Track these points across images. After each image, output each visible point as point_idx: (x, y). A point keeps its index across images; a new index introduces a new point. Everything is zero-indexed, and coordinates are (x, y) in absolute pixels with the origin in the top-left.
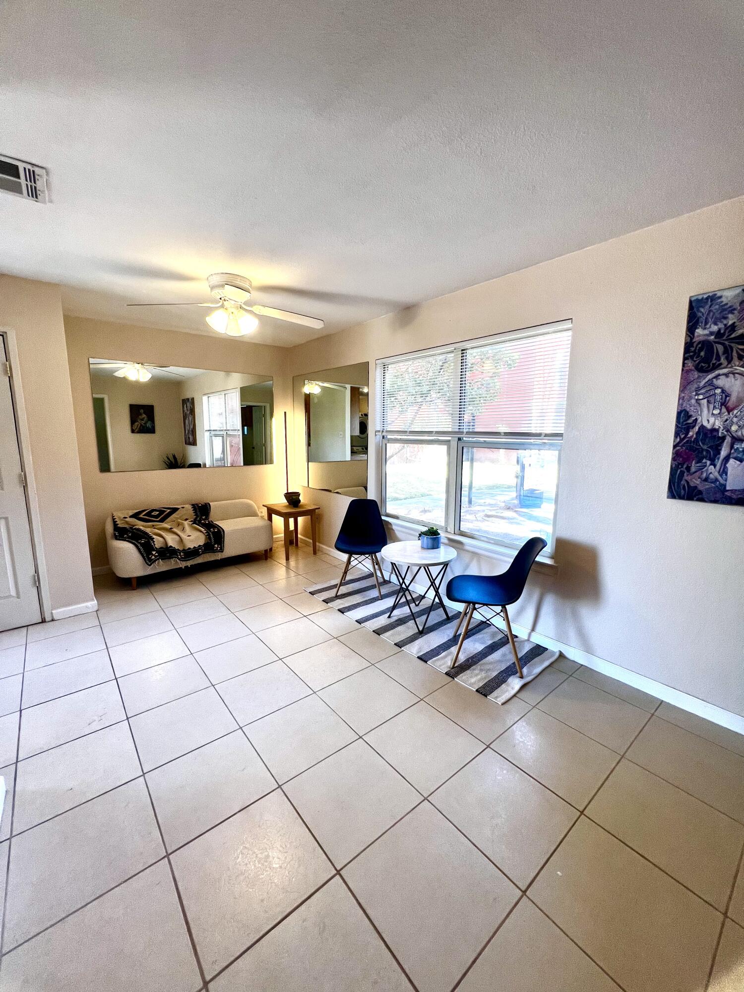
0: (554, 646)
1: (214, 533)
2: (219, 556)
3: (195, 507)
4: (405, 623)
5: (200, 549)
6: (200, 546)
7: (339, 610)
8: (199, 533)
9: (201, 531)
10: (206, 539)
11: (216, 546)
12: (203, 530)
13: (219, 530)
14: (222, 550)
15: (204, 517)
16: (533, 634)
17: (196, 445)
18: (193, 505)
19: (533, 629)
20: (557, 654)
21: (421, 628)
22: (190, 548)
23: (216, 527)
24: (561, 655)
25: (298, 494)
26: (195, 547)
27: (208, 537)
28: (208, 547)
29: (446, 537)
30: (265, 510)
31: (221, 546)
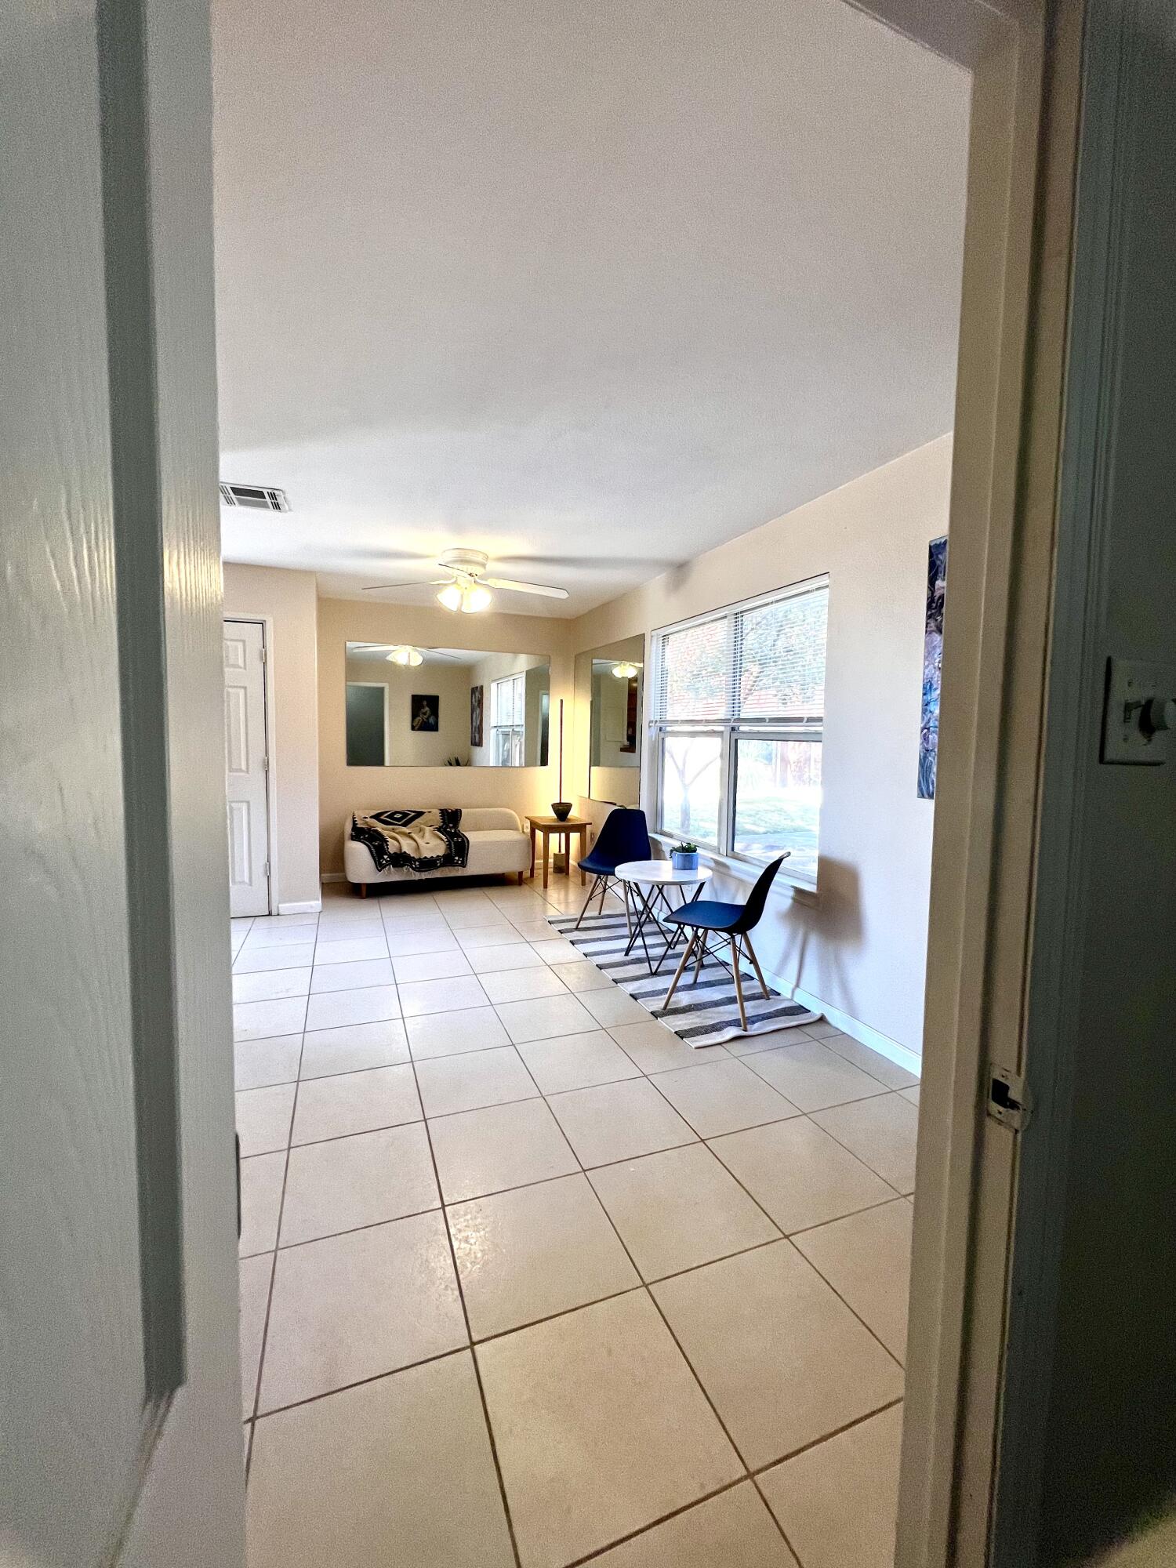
0: (816, 1009)
1: (456, 843)
2: (459, 872)
3: (444, 812)
4: (641, 963)
5: (438, 860)
6: (438, 856)
7: (571, 942)
8: (439, 841)
9: (443, 840)
10: (446, 850)
11: (457, 858)
12: (444, 837)
13: (463, 841)
14: (463, 865)
15: (451, 825)
16: (798, 991)
18: (440, 810)
19: (797, 985)
20: (818, 1017)
22: (425, 857)
23: (461, 837)
24: (822, 1019)
25: (568, 806)
26: (432, 857)
27: (449, 846)
28: (447, 860)
29: (712, 859)
30: (528, 824)
31: (463, 859)
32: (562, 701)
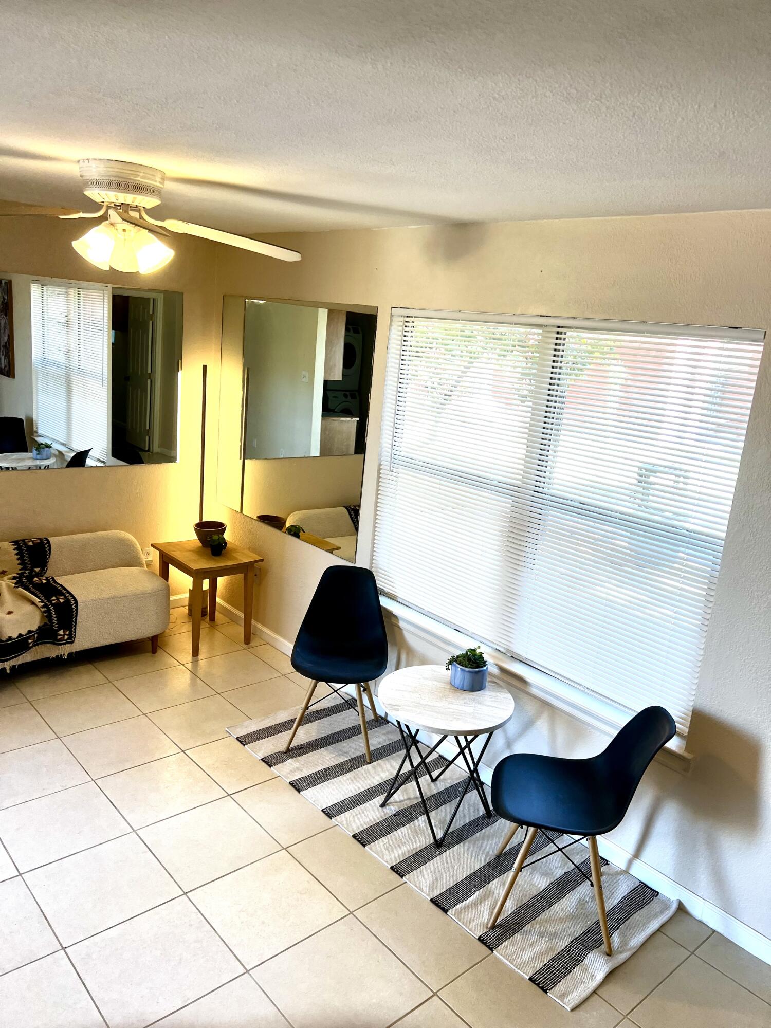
0: (669, 891)
1: (57, 606)
2: (65, 650)
3: (19, 545)
4: (411, 820)
5: (29, 638)
6: (30, 632)
8: (29, 608)
9: (33, 603)
10: (42, 617)
11: (61, 632)
12: (37, 600)
13: (67, 601)
14: (71, 640)
15: (37, 570)
16: (637, 863)
17: (14, 377)
18: (16, 543)
19: (637, 854)
20: (674, 906)
21: (439, 835)
22: (10, 638)
23: (62, 594)
24: (681, 908)
25: (219, 527)
26: (20, 635)
27: (47, 614)
28: (45, 634)
29: (497, 665)
30: (155, 556)
31: (71, 632)
32: (205, 367)
